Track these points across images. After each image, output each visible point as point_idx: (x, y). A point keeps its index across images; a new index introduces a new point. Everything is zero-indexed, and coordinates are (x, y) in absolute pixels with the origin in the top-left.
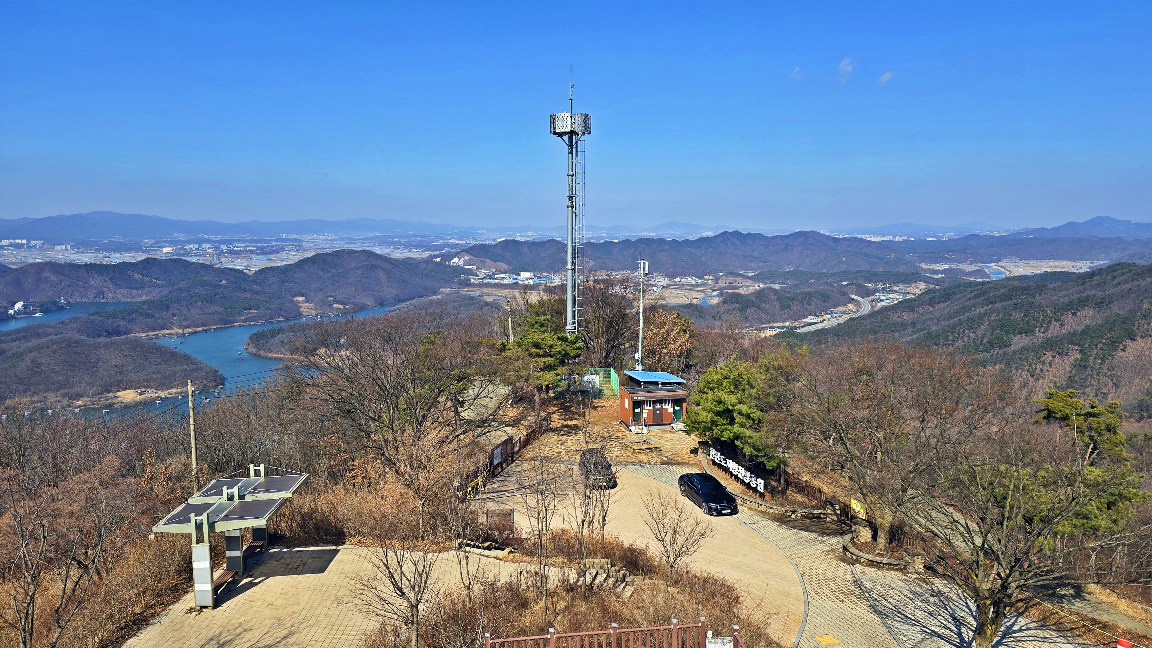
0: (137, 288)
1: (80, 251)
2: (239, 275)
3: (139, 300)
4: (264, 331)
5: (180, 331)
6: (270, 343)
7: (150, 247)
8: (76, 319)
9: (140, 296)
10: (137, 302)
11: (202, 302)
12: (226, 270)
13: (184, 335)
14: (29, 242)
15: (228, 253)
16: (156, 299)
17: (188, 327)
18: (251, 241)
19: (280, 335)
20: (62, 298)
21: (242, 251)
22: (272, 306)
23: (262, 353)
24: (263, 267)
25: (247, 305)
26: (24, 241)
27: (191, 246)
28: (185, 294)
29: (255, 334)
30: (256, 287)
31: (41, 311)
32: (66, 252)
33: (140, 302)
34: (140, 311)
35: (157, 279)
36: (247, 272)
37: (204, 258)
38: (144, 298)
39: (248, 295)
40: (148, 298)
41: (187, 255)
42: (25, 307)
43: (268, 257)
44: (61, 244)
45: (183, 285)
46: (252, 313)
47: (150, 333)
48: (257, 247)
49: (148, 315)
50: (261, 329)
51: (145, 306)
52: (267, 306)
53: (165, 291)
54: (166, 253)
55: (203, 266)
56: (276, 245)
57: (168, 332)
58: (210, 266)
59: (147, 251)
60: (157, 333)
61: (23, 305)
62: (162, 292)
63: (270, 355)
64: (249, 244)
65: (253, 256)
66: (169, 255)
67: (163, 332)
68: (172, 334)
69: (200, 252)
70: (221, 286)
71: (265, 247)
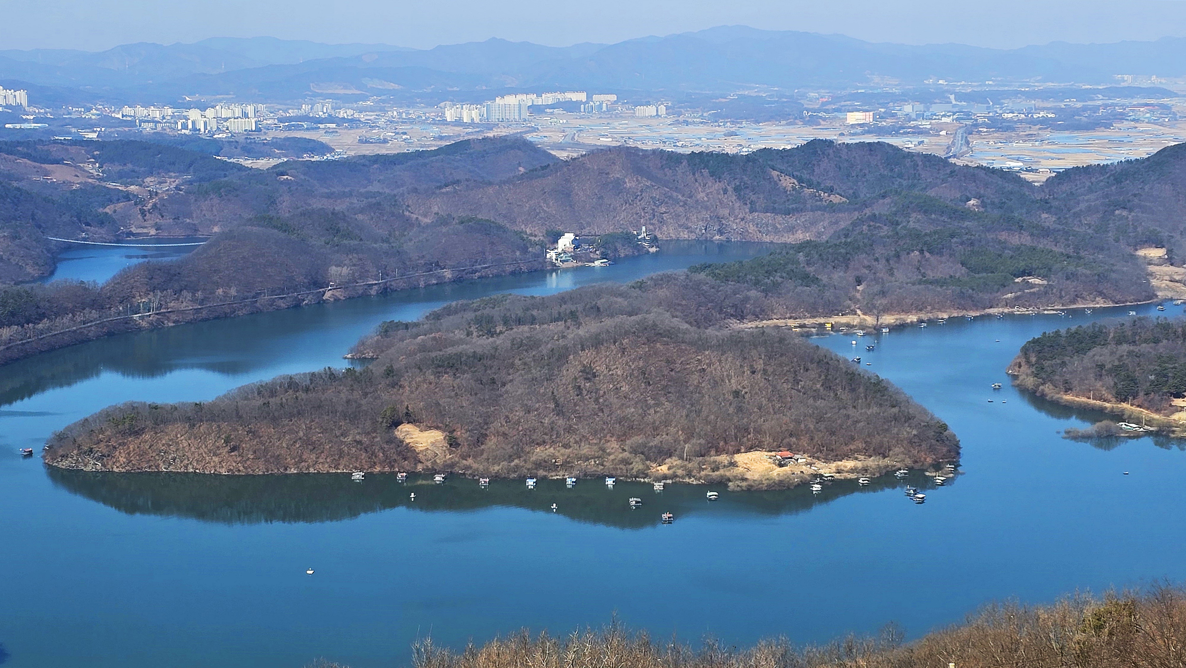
0: (787, 212)
1: (681, 119)
2: (1009, 187)
3: (790, 239)
4: (1057, 334)
5: (870, 320)
6: (1070, 368)
7: (819, 111)
8: (668, 279)
9: (792, 229)
10: (785, 245)
11: (922, 251)
12: (982, 174)
13: (877, 330)
14: (589, 98)
15: (988, 126)
16: (825, 238)
17: (887, 310)
18: (1045, 95)
19: (1096, 350)
20: (644, 228)
21: (1020, 121)
22: (1081, 270)
23: (1048, 389)
24: (1069, 163)
25: (1022, 265)
26: (582, 97)
27: (908, 108)
28: (885, 230)
29: (1035, 341)
30: (1047, 219)
31: (604, 256)
32: (654, 122)
33: (792, 247)
34: (790, 267)
35: (831, 190)
36: (1029, 177)
37: (934, 140)
38: (801, 236)
39: (1026, 240)
40: (808, 236)
41: (895, 131)
42: (577, 244)
43: (1082, 136)
44: (648, 104)
45: (882, 207)
46: (1033, 286)
47: (808, 322)
48: (1055, 110)
49: (807, 279)
50: (1050, 330)
51: (801, 256)
52: (1071, 268)
53: (845, 221)
54: (853, 126)
55: (929, 159)
56: (1105, 106)
57: (844, 320)
58: (944, 162)
59: (812, 121)
60: (822, 320)
61: (573, 242)
62: (836, 223)
63: (1068, 397)
64: (1039, 103)
65: (1047, 134)
66: (859, 130)
67: (835, 319)
68: (853, 326)
69: (926, 124)
70: (965, 215)
71: (1077, 112)
